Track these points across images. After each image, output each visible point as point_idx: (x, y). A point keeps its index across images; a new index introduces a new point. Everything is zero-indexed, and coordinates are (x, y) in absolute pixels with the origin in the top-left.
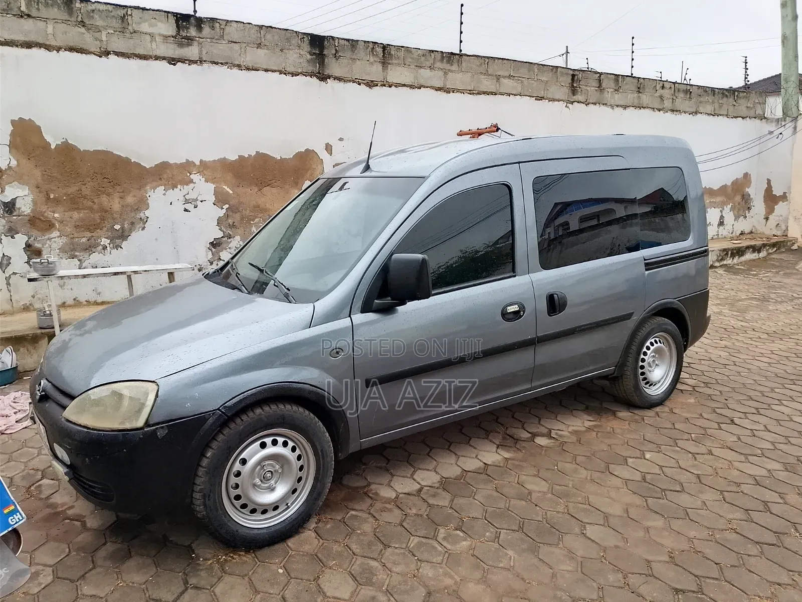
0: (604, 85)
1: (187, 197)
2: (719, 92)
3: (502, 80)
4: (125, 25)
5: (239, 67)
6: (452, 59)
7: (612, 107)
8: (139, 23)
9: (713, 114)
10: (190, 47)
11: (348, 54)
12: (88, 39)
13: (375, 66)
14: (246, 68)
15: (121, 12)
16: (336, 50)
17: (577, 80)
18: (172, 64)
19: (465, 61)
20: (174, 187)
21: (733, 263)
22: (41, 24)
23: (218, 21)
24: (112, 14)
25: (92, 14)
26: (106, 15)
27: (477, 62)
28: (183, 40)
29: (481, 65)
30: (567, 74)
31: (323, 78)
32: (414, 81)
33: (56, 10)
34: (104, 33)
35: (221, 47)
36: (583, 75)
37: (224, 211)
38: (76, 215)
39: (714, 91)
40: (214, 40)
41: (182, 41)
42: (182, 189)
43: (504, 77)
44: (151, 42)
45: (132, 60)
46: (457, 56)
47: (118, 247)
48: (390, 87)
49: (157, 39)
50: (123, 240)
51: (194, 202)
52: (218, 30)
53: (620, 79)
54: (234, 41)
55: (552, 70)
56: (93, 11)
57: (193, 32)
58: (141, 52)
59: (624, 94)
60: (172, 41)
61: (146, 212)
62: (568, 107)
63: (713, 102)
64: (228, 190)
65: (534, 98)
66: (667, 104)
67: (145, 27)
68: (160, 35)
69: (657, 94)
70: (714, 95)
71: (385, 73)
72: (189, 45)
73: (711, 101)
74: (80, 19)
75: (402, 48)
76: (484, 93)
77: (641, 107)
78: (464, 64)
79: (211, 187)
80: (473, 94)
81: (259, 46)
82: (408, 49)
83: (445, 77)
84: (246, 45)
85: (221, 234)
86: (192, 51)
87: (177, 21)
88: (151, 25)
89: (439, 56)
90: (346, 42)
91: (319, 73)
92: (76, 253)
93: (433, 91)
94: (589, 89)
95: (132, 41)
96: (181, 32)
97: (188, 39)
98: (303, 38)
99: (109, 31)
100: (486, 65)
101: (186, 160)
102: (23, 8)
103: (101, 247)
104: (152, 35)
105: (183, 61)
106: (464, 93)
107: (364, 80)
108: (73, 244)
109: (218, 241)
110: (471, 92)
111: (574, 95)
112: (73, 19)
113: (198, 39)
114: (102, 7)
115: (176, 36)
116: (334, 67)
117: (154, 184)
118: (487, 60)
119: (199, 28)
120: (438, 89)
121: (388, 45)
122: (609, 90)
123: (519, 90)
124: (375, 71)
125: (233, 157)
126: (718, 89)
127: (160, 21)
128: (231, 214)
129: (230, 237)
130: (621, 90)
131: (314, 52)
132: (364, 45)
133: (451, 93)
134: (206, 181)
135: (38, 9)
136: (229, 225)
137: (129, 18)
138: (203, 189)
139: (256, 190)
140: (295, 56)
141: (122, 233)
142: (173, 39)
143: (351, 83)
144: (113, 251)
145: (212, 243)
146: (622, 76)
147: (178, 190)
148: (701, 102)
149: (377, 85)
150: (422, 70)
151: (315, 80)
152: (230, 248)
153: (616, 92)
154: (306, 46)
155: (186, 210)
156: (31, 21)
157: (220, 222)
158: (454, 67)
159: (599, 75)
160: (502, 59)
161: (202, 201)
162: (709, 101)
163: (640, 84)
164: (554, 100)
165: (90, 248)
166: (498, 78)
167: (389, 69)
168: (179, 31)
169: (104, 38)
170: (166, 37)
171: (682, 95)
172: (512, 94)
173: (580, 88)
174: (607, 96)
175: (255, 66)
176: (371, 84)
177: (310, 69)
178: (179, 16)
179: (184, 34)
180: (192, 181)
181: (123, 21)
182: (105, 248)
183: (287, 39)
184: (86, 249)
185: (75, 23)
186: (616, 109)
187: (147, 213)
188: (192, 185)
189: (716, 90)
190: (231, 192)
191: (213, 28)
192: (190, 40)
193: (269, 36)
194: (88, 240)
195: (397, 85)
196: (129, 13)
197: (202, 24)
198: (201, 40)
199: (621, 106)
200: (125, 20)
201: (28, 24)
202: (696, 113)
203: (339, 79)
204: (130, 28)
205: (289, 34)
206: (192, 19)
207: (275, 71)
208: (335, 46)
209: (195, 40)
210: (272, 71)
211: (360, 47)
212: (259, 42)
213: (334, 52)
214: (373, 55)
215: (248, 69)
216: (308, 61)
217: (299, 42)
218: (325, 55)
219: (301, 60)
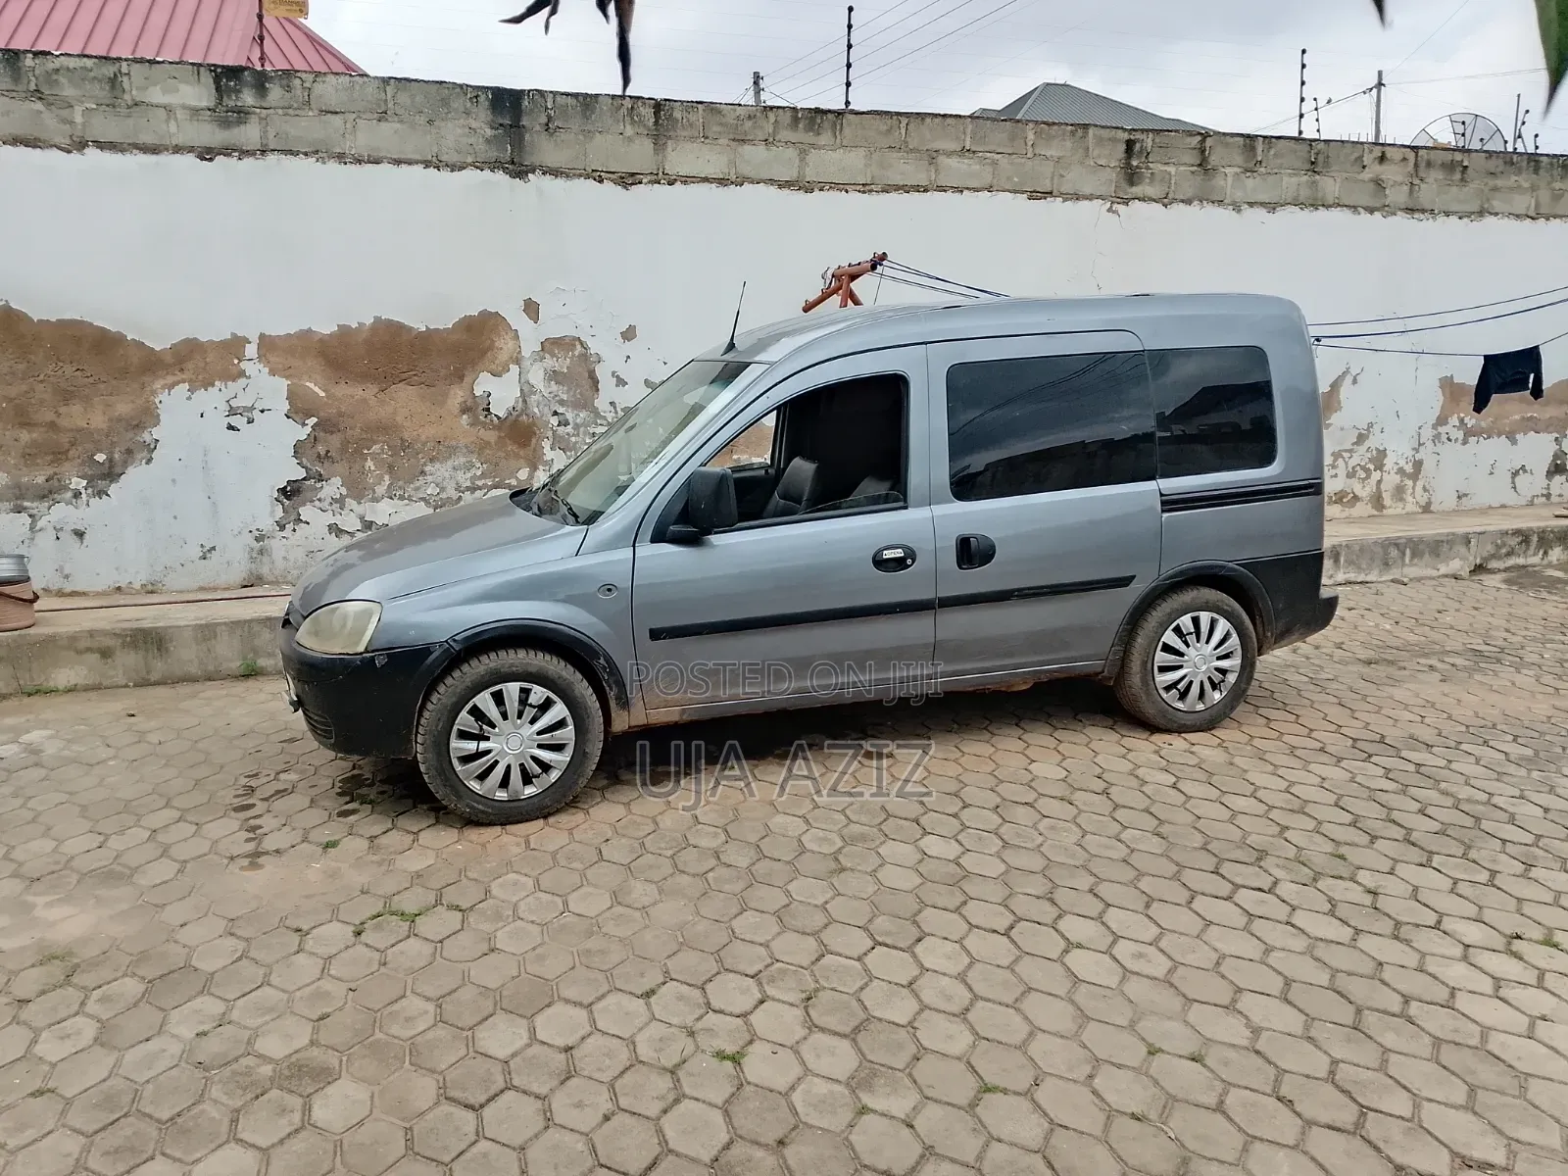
0: (1214, 160)
1: (234, 403)
2: (1551, 164)
3: (942, 160)
4: (118, 93)
5: (341, 158)
6: (819, 121)
7: (1237, 209)
8: (144, 88)
9: (1533, 215)
10: (242, 127)
11: (575, 124)
12: (49, 123)
13: (638, 143)
14: (355, 159)
15: (109, 70)
16: (549, 118)
17: (1141, 152)
18: (206, 159)
19: (849, 125)
20: (208, 384)
21: (1545, 562)
23: (299, 74)
24: (92, 74)
25: (55, 77)
26: (79, 77)
27: (882, 125)
28: (230, 114)
29: (889, 131)
30: (1113, 140)
31: (519, 170)
32: (727, 171)
34: (78, 110)
35: (304, 122)
36: (1157, 140)
37: (308, 429)
38: (25, 436)
39: (1537, 161)
40: (291, 111)
41: (228, 117)
42: (223, 388)
43: (950, 154)
45: (128, 155)
46: (830, 116)
47: (101, 493)
48: (671, 183)
49: (178, 116)
50: (111, 482)
51: (248, 413)
52: (298, 91)
53: (1260, 146)
54: (331, 110)
55: (1073, 133)
56: (58, 70)
57: (248, 98)
58: (147, 138)
59: (1271, 178)
60: (207, 118)
61: (154, 430)
62: (1115, 212)
63: (1533, 188)
64: (316, 389)
65: (1025, 196)
66: (1397, 195)
67: (156, 95)
68: (184, 107)
69: (1367, 175)
70: (1536, 171)
71: (660, 157)
72: (240, 122)
73: (1526, 185)
74: (32, 87)
75: (699, 106)
76: (897, 188)
77: (1317, 203)
78: (847, 131)
79: (282, 384)
80: (871, 191)
81: (383, 116)
82: (711, 107)
83: (802, 160)
84: (354, 116)
85: (301, 474)
86: (249, 134)
87: (217, 80)
88: (165, 92)
89: (787, 117)
90: (570, 100)
91: (513, 163)
92: (26, 504)
93: (773, 190)
94: (1172, 169)
95: (130, 122)
96: (225, 98)
97: (239, 112)
98: (476, 97)
99: (88, 106)
100: (903, 131)
101: (232, 334)
103: (69, 494)
104: (169, 109)
105: (226, 151)
106: (847, 192)
107: (613, 173)
108: (18, 486)
109: (295, 485)
110: (867, 188)
111: (1131, 182)
112: (20, 88)
113: (258, 110)
114: (72, 63)
115: (215, 107)
116: (545, 149)
117: (170, 379)
118: (904, 121)
119: (261, 89)
120: (783, 185)
121: (666, 100)
122: (1228, 170)
123: (987, 180)
124: (639, 154)
125: (326, 328)
126: (1547, 155)
127: (187, 83)
128: (322, 434)
129: (320, 478)
130: (1262, 169)
131: (501, 122)
132: (612, 104)
133: (816, 192)
134: (273, 373)
136: (319, 456)
137: (125, 79)
138: (267, 388)
139: (377, 390)
140: (459, 131)
141: (110, 468)
142: (209, 113)
143: (582, 179)
144: (92, 500)
145: (283, 491)
146: (1265, 137)
147: (216, 389)
148: (1495, 189)
149: (640, 183)
150: (747, 148)
151: (500, 177)
152: (319, 500)
153: (1248, 174)
154: (483, 112)
155: (231, 427)
157: (298, 450)
158: (825, 138)
159: (1199, 138)
160: (944, 116)
161: (262, 411)
162: (1520, 187)
163: (1317, 154)
164: (1077, 197)
165: (49, 493)
166: (932, 157)
167: (669, 149)
168: (221, 98)
169: (79, 119)
170: (195, 112)
171: (1435, 175)
172: (967, 188)
173: (1148, 168)
174: (1222, 183)
175: (375, 154)
176: (628, 180)
177: (493, 154)
178: (219, 70)
179: (231, 103)
180: (242, 374)
181: (113, 86)
182: (77, 495)
183: (443, 99)
184: (44, 497)
185: (24, 95)
186: (1247, 211)
187: (156, 433)
188: (242, 382)
189: (1544, 159)
190: (323, 394)
191: (288, 88)
192: (242, 114)
193: (403, 98)
194: (47, 481)
195: (687, 180)
196: (124, 70)
197: (265, 82)
198: (264, 112)
199: (1262, 204)
200: (118, 86)
202: (1481, 213)
203: (556, 173)
204: (127, 97)
205: (446, 91)
206: (246, 73)
207: (417, 162)
208: (546, 108)
209: (254, 113)
210: (410, 163)
211: (601, 109)
212: (383, 109)
213: (544, 120)
214: (633, 122)
215: (360, 162)
216: (488, 141)
217: (469, 104)
218: (524, 126)
219: (472, 140)
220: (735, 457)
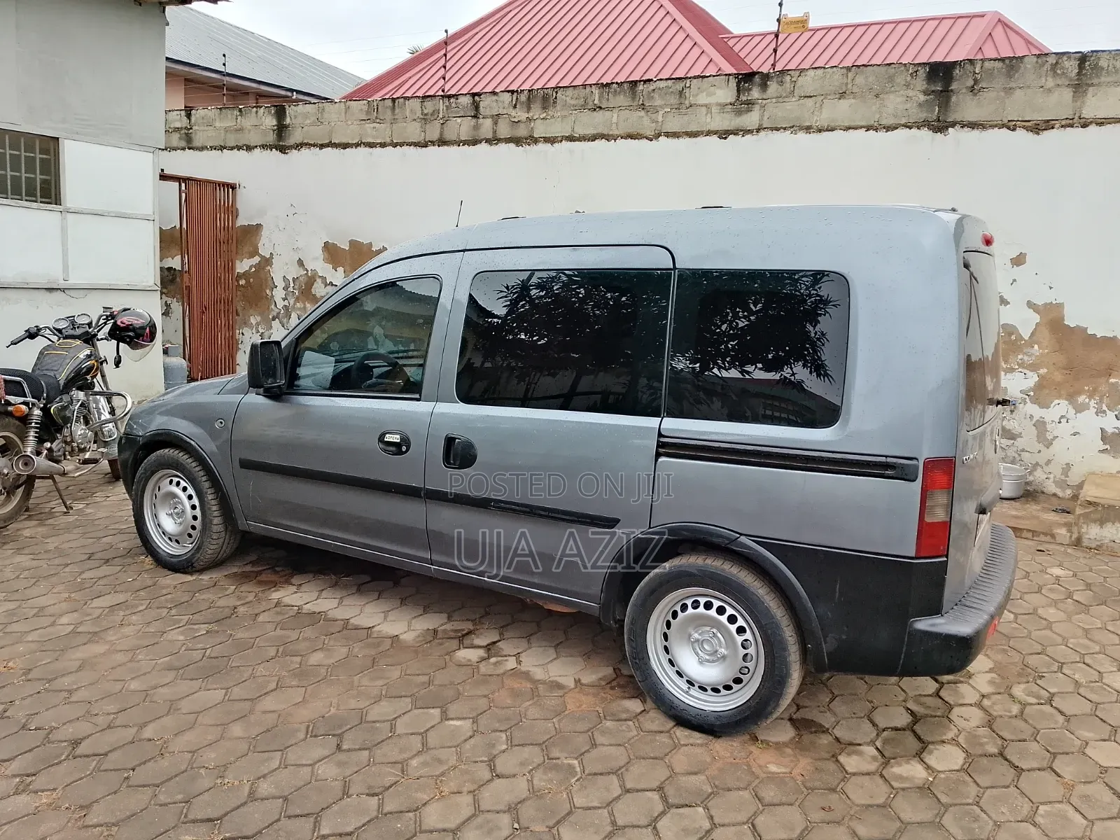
4: (683, 100)
5: (808, 129)
8: (697, 95)
10: (749, 114)
11: (999, 82)
12: (645, 123)
13: (1057, 93)
14: (818, 129)
15: (680, 85)
16: (976, 81)
18: (723, 138)
22: (608, 114)
23: (790, 72)
24: (671, 90)
25: (652, 94)
26: (664, 92)
28: (743, 106)
31: (940, 126)
33: (622, 96)
34: (661, 113)
35: (788, 106)
40: (781, 100)
41: (741, 108)
44: (706, 114)
45: (681, 139)
48: (1084, 126)
49: (713, 110)
52: (788, 85)
54: (808, 95)
56: (654, 90)
57: (755, 93)
58: (693, 128)
60: (729, 110)
67: (702, 99)
68: (717, 104)
71: (1079, 103)
72: (749, 110)
74: (641, 102)
81: (842, 95)
84: (823, 97)
86: (752, 119)
87: (738, 83)
88: (709, 95)
90: (998, 65)
91: (938, 120)
95: (686, 118)
96: (741, 96)
97: (748, 104)
98: (916, 72)
99: (666, 110)
102: (596, 102)
104: (708, 107)
105: (736, 132)
107: (1028, 121)
112: (636, 103)
113: (760, 101)
114: (662, 84)
115: (735, 102)
116: (966, 106)
119: (764, 86)
121: (1092, 51)
124: (1059, 102)
127: (720, 88)
131: (933, 89)
132: (1037, 62)
135: (608, 99)
137: (688, 90)
140: (899, 100)
142: (730, 106)
143: (996, 129)
149: (1053, 128)
151: (925, 133)
154: (920, 83)
156: (601, 112)
167: (1090, 95)
168: (739, 96)
169: (660, 119)
170: (723, 107)
175: (832, 124)
176: (1041, 126)
177: (923, 115)
178: (740, 77)
179: (744, 98)
181: (681, 96)
183: (889, 77)
185: (636, 108)
191: (781, 83)
192: (750, 104)
193: (860, 80)
195: (1103, 122)
196: (688, 84)
197: (768, 81)
198: (764, 102)
200: (683, 96)
201: (599, 115)
203: (973, 125)
204: (687, 102)
205: (893, 70)
206: (757, 76)
207: (861, 127)
208: (975, 73)
209: (757, 104)
210: (855, 128)
211: (1026, 68)
212: (844, 90)
213: (970, 83)
214: (1055, 74)
215: (820, 131)
216: (920, 105)
217: (909, 78)
218: (952, 91)
219: (908, 106)
220: (1112, 380)
